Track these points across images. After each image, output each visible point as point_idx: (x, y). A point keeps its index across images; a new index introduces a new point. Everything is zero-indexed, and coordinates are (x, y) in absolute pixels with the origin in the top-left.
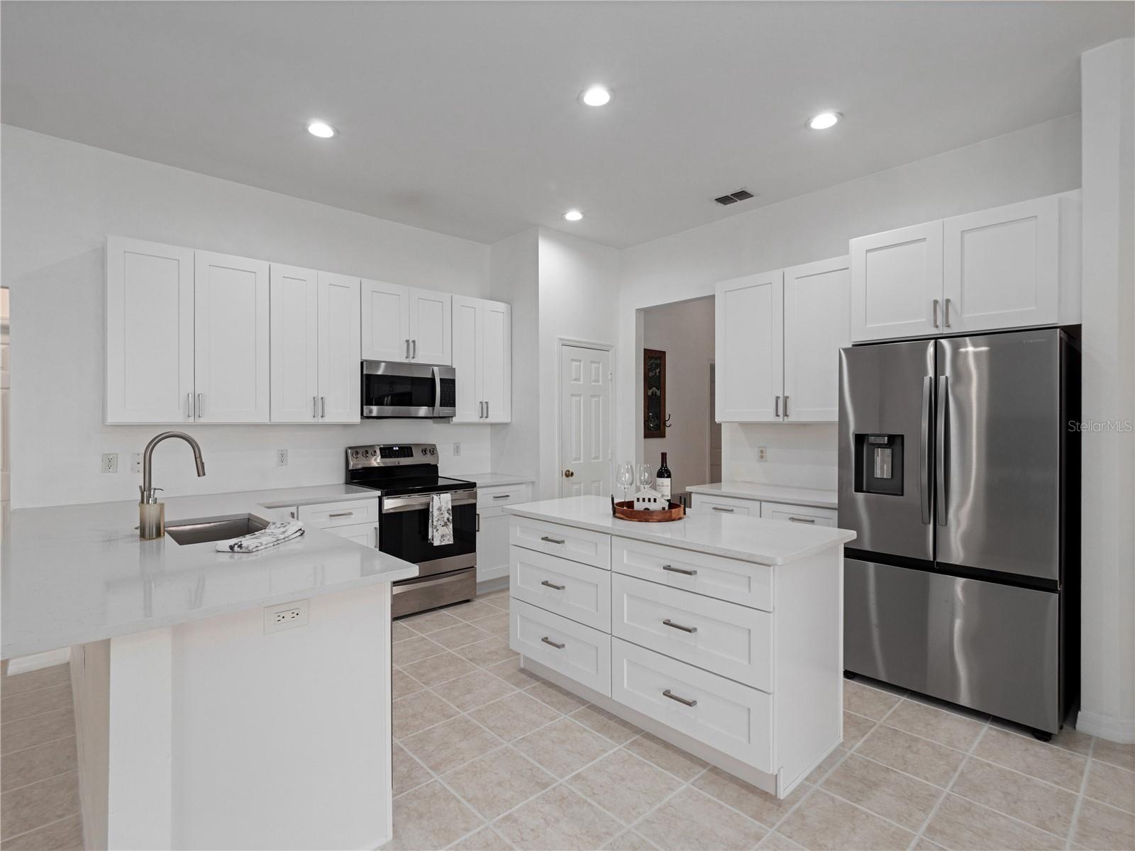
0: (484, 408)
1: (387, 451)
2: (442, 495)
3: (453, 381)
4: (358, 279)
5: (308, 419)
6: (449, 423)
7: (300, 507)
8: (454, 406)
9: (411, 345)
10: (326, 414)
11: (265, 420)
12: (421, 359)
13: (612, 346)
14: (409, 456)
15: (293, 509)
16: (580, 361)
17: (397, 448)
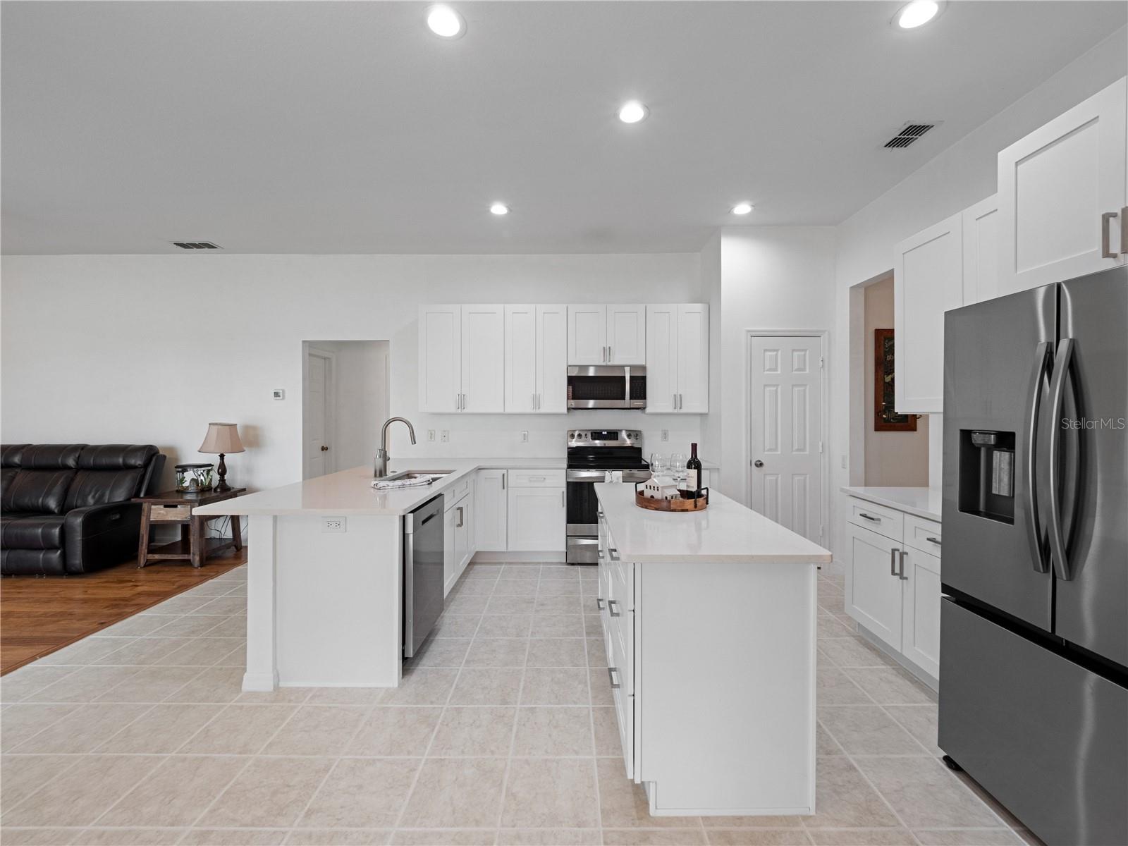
0: (678, 400)
1: (597, 435)
2: (613, 472)
3: (644, 378)
4: (565, 306)
5: (529, 410)
6: (644, 412)
7: (510, 471)
8: (645, 398)
9: (607, 351)
10: (541, 406)
11: (501, 411)
12: (616, 361)
13: (824, 332)
14: (615, 440)
15: (505, 472)
16: (777, 350)
17: (606, 433)
